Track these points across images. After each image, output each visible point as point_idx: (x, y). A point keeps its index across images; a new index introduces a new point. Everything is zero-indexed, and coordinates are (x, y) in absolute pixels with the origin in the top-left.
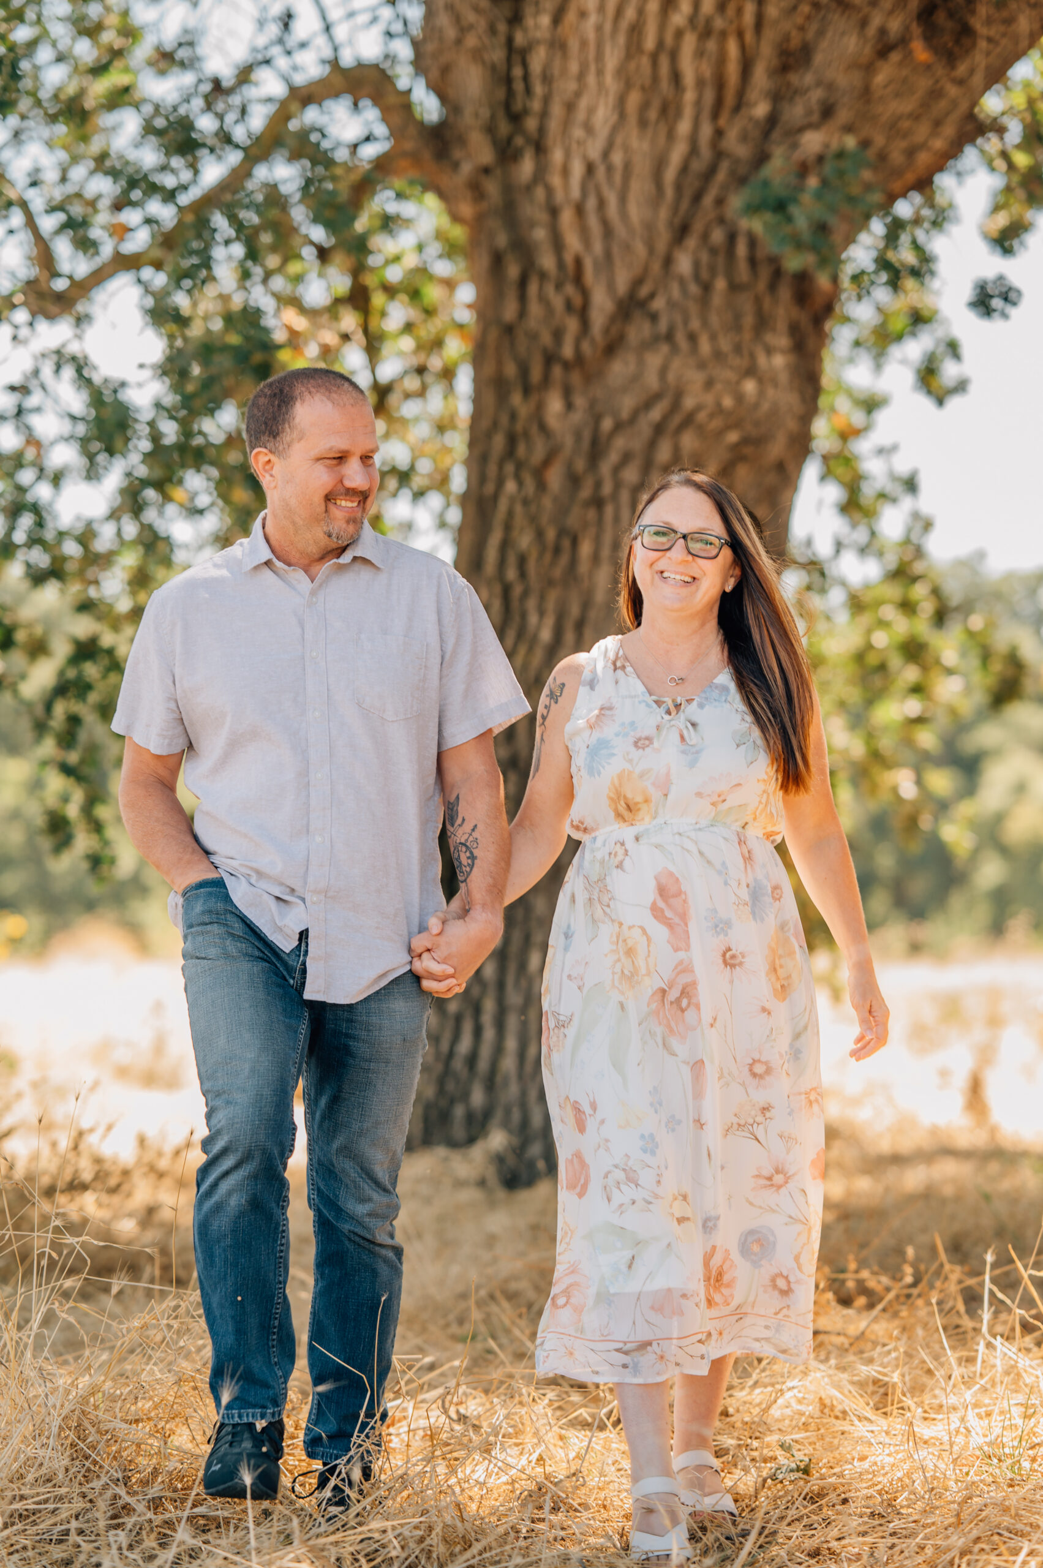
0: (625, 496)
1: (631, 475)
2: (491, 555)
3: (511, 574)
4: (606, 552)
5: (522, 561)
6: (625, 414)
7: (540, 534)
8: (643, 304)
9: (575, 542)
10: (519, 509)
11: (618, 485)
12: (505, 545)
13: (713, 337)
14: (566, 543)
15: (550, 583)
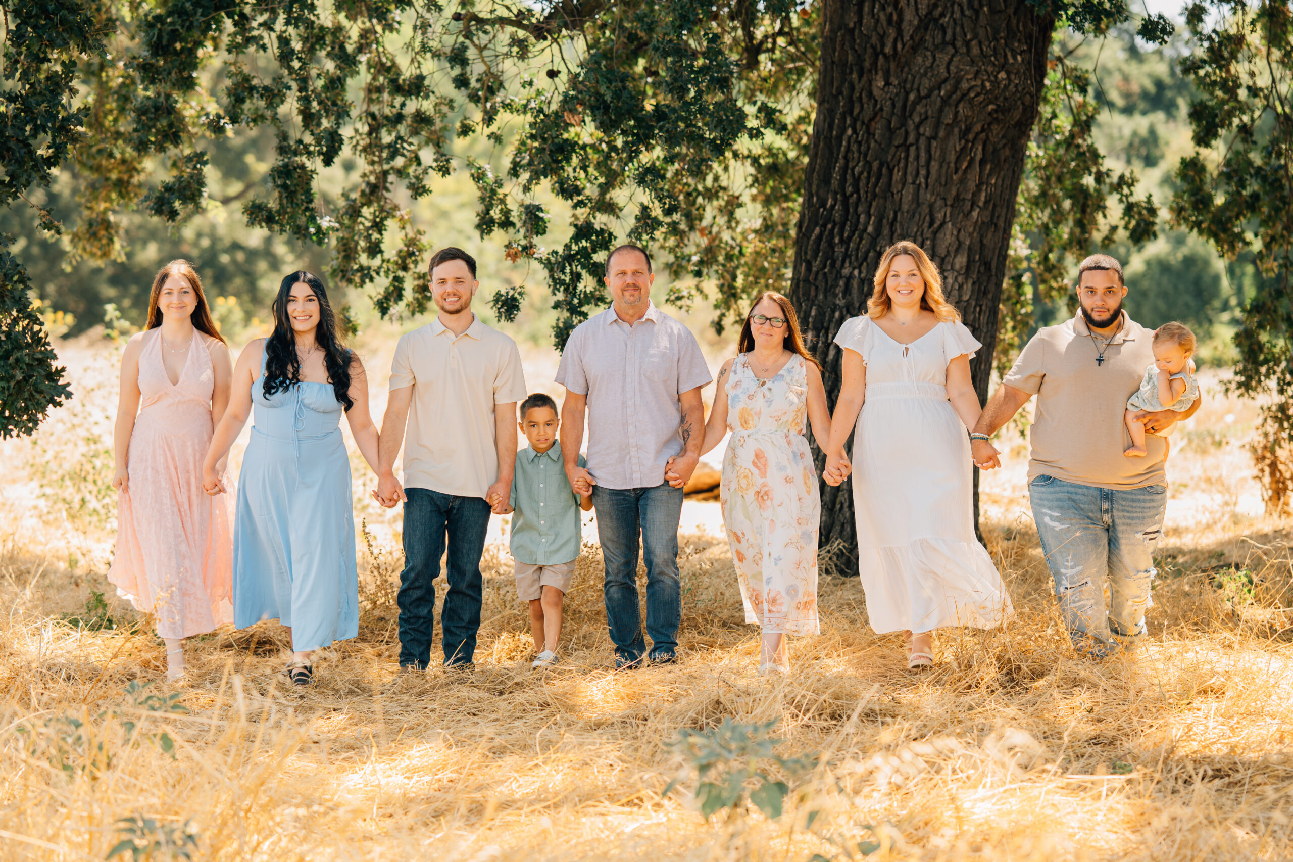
0: (922, 142)
1: (927, 130)
2: (836, 175)
3: (849, 189)
4: (910, 179)
5: (856, 180)
6: (923, 92)
7: (868, 164)
8: (936, 20)
9: (891, 171)
10: (854, 148)
11: (919, 136)
12: (845, 169)
13: (980, 43)
14: (884, 170)
15: (875, 196)
